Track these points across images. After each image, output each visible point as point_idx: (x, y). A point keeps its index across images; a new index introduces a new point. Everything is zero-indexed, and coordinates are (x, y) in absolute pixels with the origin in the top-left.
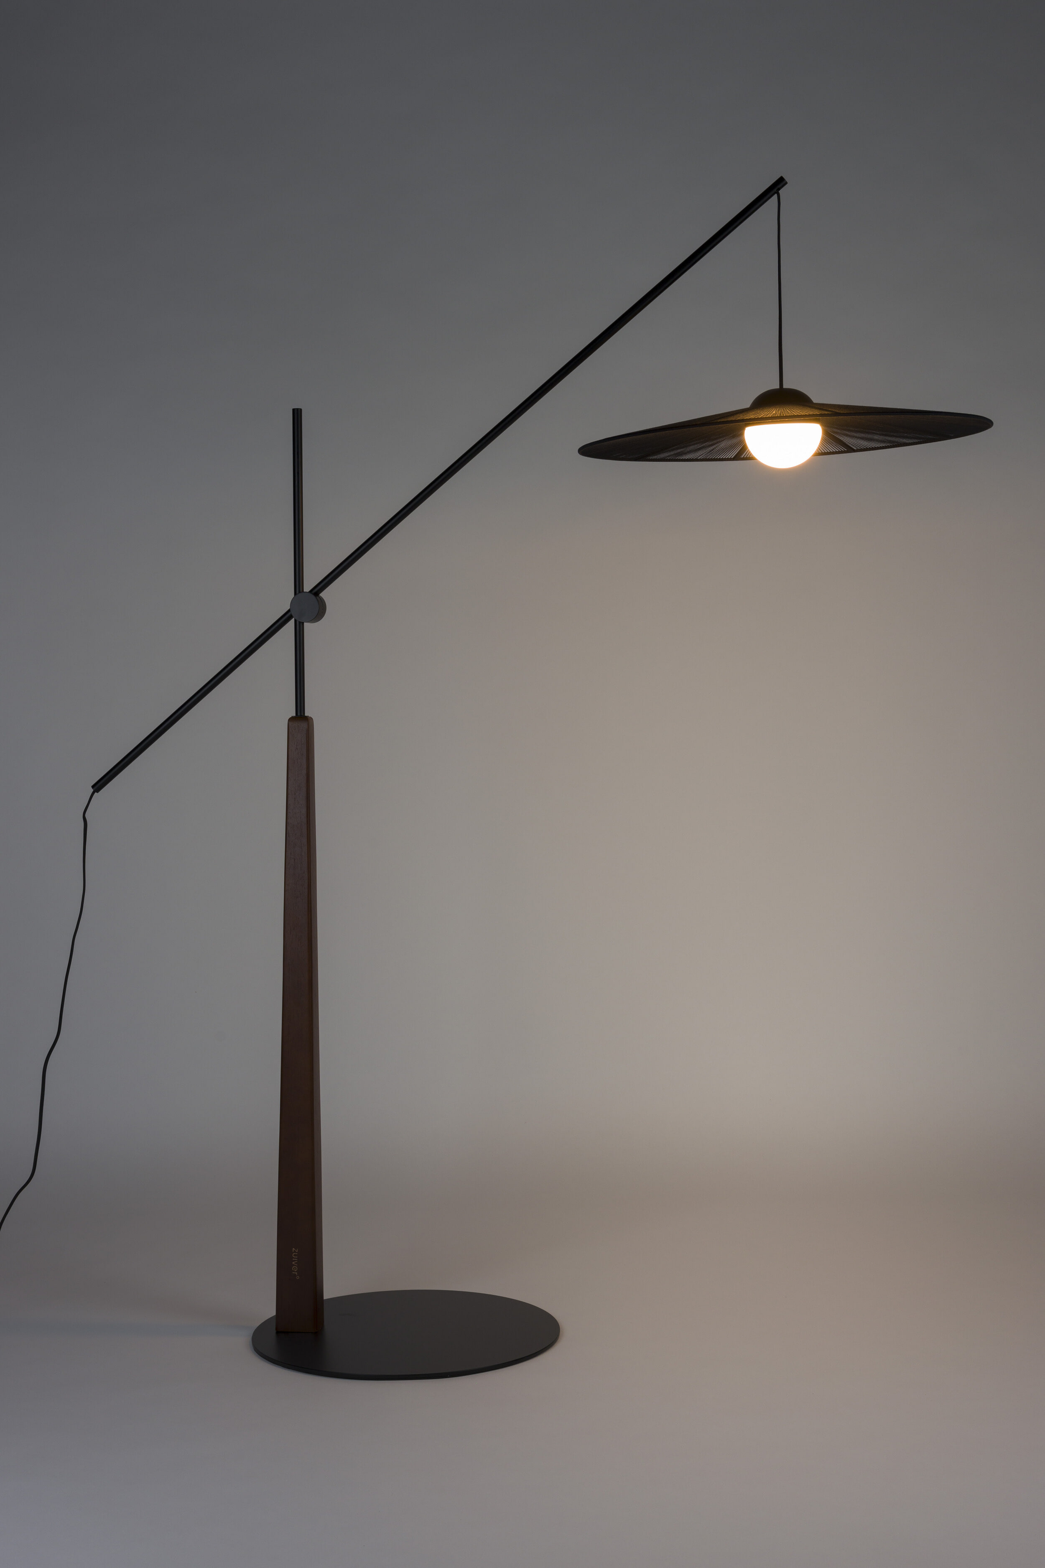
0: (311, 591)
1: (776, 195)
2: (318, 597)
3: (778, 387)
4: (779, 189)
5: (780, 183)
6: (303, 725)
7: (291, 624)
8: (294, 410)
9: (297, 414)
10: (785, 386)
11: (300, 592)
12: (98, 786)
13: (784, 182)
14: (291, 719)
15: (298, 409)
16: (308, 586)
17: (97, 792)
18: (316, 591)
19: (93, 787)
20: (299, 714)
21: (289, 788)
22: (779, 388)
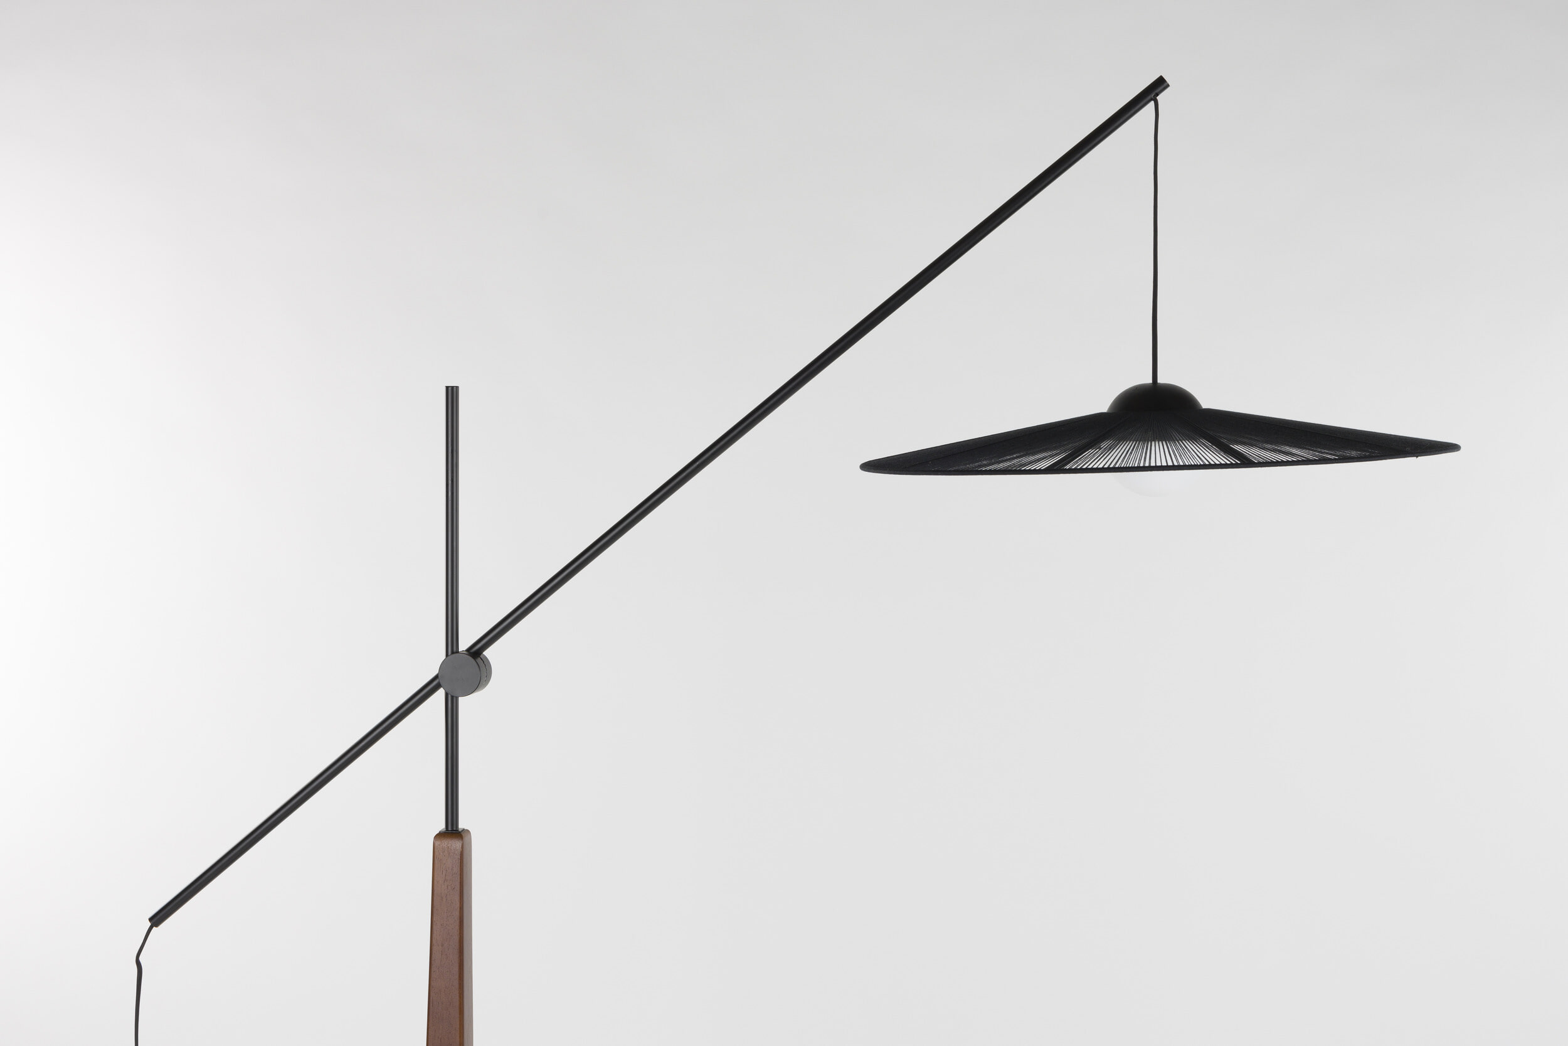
0: (468, 650)
1: (1152, 103)
2: (479, 660)
3: (1149, 380)
4: (1157, 95)
5: (1160, 84)
6: (456, 844)
7: (440, 694)
8: (447, 388)
9: (452, 394)
10: (1160, 380)
11: (453, 653)
12: (157, 919)
13: (1165, 85)
14: (440, 836)
15: (453, 387)
16: (464, 644)
17: (157, 926)
18: (476, 652)
19: (150, 920)
20: (450, 829)
21: (434, 936)
22: (1151, 382)
